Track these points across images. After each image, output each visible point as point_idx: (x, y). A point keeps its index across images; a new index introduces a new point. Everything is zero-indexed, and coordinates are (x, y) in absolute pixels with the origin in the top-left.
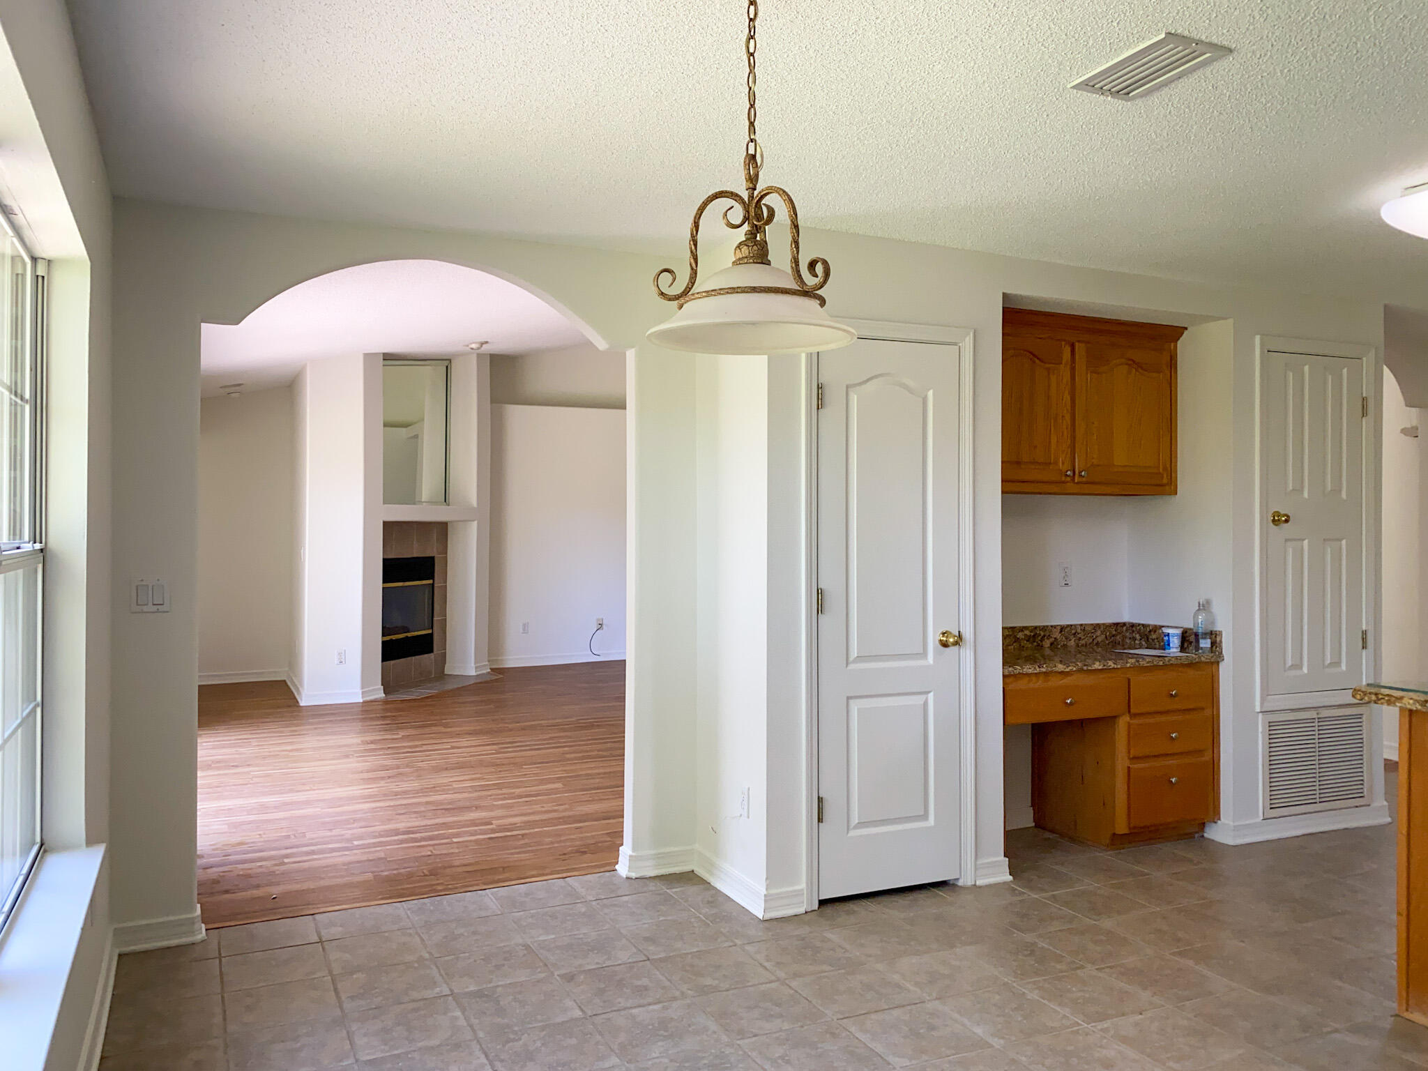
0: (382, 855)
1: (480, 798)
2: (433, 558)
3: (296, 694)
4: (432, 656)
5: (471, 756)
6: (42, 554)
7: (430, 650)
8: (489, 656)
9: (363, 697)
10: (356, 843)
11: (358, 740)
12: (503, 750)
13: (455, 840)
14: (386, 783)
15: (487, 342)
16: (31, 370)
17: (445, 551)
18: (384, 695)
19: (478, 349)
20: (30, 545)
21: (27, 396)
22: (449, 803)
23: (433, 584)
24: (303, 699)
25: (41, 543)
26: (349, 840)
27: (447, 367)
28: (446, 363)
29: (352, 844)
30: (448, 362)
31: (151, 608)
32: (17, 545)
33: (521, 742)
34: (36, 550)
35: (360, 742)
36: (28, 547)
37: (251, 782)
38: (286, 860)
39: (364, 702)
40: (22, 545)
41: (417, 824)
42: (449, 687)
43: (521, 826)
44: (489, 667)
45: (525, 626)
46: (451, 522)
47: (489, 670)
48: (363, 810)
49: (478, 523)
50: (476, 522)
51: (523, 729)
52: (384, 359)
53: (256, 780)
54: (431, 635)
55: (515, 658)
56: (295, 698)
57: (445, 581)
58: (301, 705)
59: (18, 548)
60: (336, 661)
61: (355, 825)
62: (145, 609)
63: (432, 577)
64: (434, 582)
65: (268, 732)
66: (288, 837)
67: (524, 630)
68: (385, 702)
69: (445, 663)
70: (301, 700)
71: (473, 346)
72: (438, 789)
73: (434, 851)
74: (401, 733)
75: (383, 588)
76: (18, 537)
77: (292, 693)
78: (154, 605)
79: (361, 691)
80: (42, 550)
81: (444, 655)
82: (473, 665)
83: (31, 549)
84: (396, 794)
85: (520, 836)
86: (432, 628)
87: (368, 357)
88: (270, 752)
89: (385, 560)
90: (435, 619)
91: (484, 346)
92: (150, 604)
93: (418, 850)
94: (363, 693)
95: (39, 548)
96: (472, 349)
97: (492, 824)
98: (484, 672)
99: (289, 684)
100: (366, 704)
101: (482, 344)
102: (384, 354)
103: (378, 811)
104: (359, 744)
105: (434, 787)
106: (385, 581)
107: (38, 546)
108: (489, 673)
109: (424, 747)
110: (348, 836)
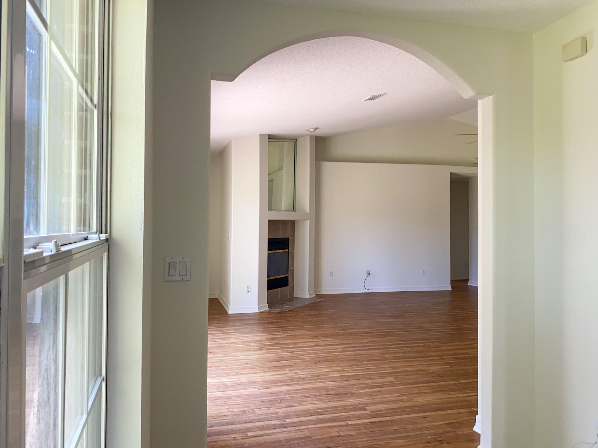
0: (307, 433)
1: (348, 386)
2: (288, 238)
3: (225, 307)
4: (288, 287)
5: (329, 352)
6: (107, 243)
7: (287, 285)
8: (315, 288)
9: (259, 310)
10: (288, 421)
11: (264, 338)
12: (346, 349)
13: (350, 423)
14: (290, 370)
15: (318, 128)
16: (99, 79)
17: (293, 235)
18: (268, 309)
19: (314, 131)
20: (96, 236)
21: (96, 101)
22: (333, 390)
23: (288, 251)
24: (230, 310)
25: (106, 233)
26: (284, 418)
27: (295, 143)
28: (294, 141)
29: (285, 421)
30: (295, 140)
31: (177, 278)
32: (85, 236)
33: (354, 344)
34: (102, 240)
35: (265, 339)
36: (94, 238)
37: (214, 365)
38: (249, 434)
39: (259, 312)
40: (89, 236)
41: (319, 406)
42: (298, 305)
43: (386, 413)
44: (315, 294)
45: (331, 274)
46: (296, 220)
47: (315, 296)
48: (283, 392)
49: (310, 221)
50: (309, 221)
51: (350, 334)
52: (269, 139)
53: (217, 364)
54: (287, 277)
55: (327, 289)
56: (225, 309)
57: (294, 250)
58: (229, 313)
59: (86, 239)
60: (246, 291)
61: (282, 405)
62: (175, 278)
63: (288, 248)
64: (288, 250)
65: (216, 330)
66: (244, 412)
67: (330, 275)
68: (269, 313)
69: (294, 292)
70: (229, 311)
71: (311, 130)
72: (321, 377)
73: (340, 433)
74: (285, 335)
75: (268, 253)
76: (87, 228)
77: (223, 306)
78: (180, 276)
79: (258, 307)
80: (107, 240)
81: (293, 287)
82: (308, 293)
83: (98, 240)
84: (299, 379)
85: (390, 422)
86: (288, 274)
87: (262, 136)
88: (219, 344)
89: (268, 239)
90: (289, 269)
91: (316, 130)
92: (178, 275)
93: (329, 430)
94: (259, 308)
95: (105, 238)
96: (310, 132)
97: (366, 410)
98: (313, 296)
99: (220, 300)
100: (262, 314)
101: (316, 129)
102: (269, 135)
103: (292, 394)
104: (265, 340)
105: (318, 376)
106: (269, 250)
107: (103, 236)
108: (315, 297)
109: (301, 344)
110: (280, 414)
